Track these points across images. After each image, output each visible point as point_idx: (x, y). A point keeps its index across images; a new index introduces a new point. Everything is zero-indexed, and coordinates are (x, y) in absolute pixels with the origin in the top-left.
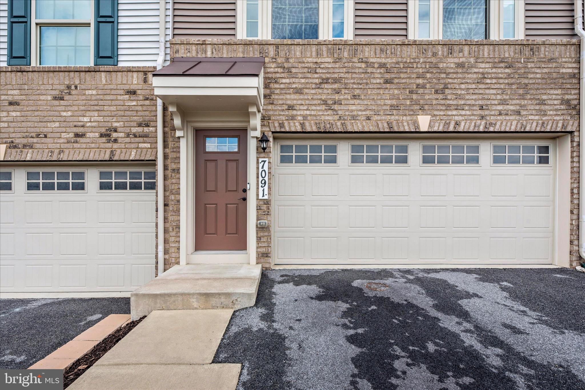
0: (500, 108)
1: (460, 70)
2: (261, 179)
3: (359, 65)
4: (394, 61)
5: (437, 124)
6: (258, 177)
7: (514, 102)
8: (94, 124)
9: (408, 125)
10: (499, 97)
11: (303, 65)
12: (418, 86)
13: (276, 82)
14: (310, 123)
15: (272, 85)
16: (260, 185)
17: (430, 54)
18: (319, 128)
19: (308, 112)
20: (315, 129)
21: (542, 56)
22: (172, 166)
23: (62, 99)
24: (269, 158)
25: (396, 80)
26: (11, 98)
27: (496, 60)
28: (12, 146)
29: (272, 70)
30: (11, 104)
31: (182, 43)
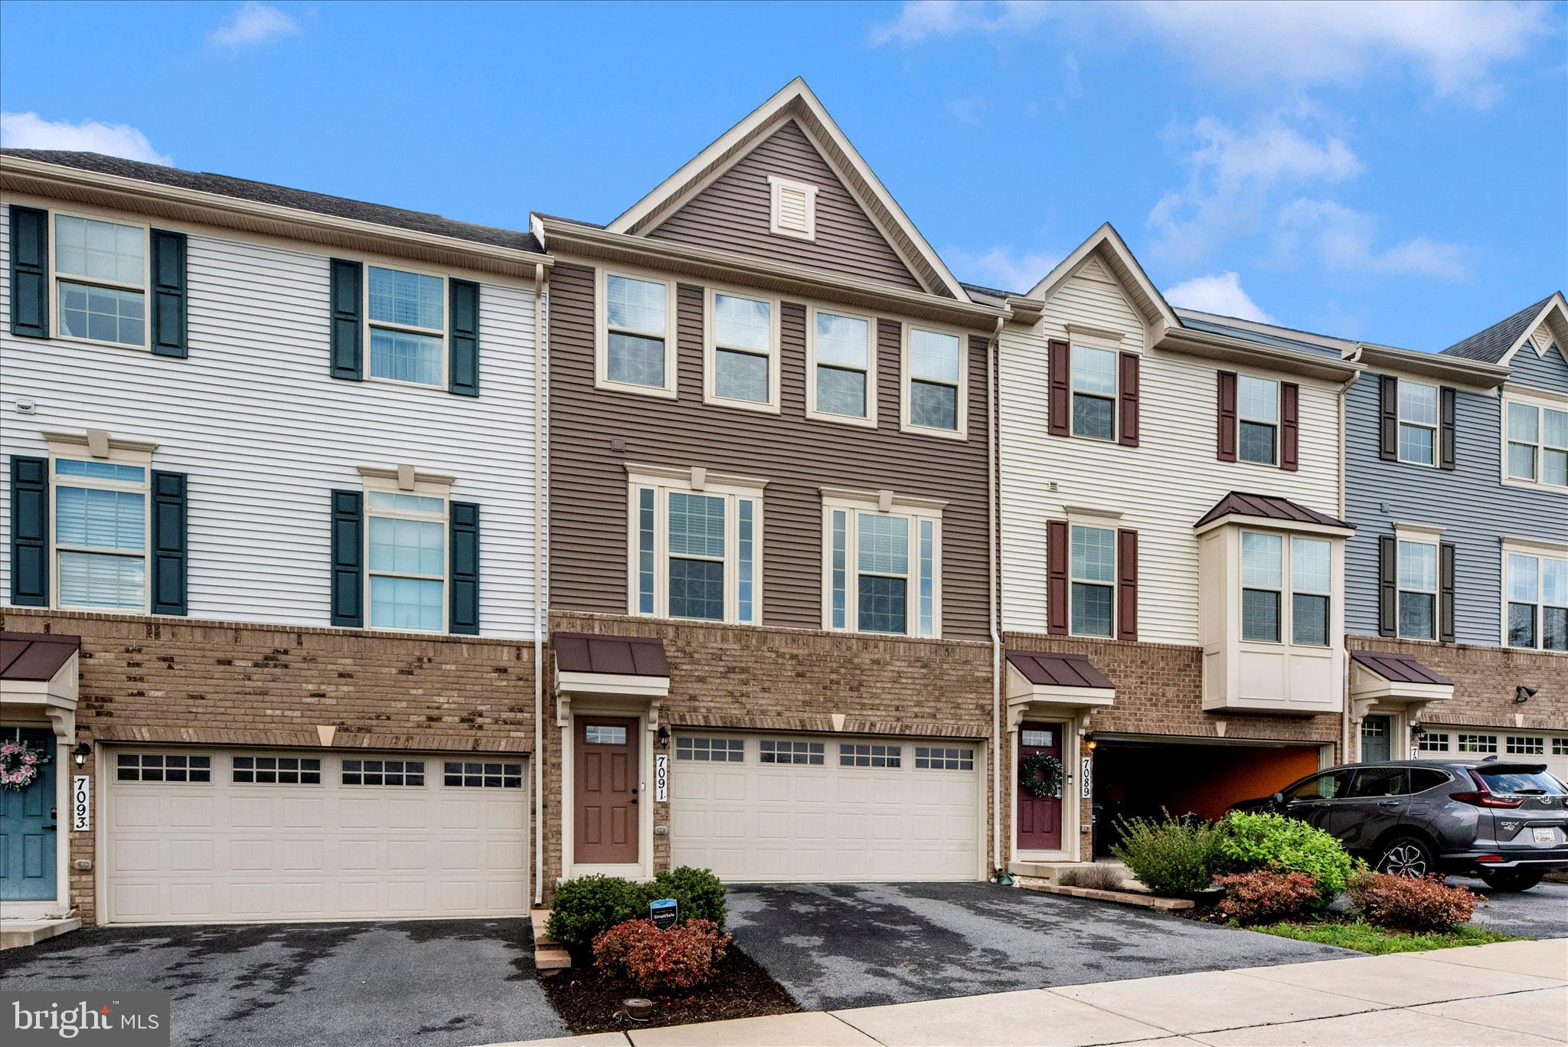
0: (916, 710)
1: (875, 667)
2: (658, 778)
3: (768, 654)
4: (806, 652)
5: (852, 725)
6: (655, 776)
7: (930, 704)
8: (453, 706)
9: (822, 723)
10: (915, 698)
11: (707, 651)
12: (832, 681)
13: (676, 668)
14: (715, 717)
16: (658, 785)
17: (844, 647)
18: (725, 723)
19: (712, 704)
20: (720, 724)
21: (957, 657)
22: (554, 760)
23: (411, 673)
24: (668, 755)
25: (808, 675)
26: (341, 669)
27: (912, 659)
28: (343, 728)
29: (671, 654)
30: (341, 675)
31: (564, 616)
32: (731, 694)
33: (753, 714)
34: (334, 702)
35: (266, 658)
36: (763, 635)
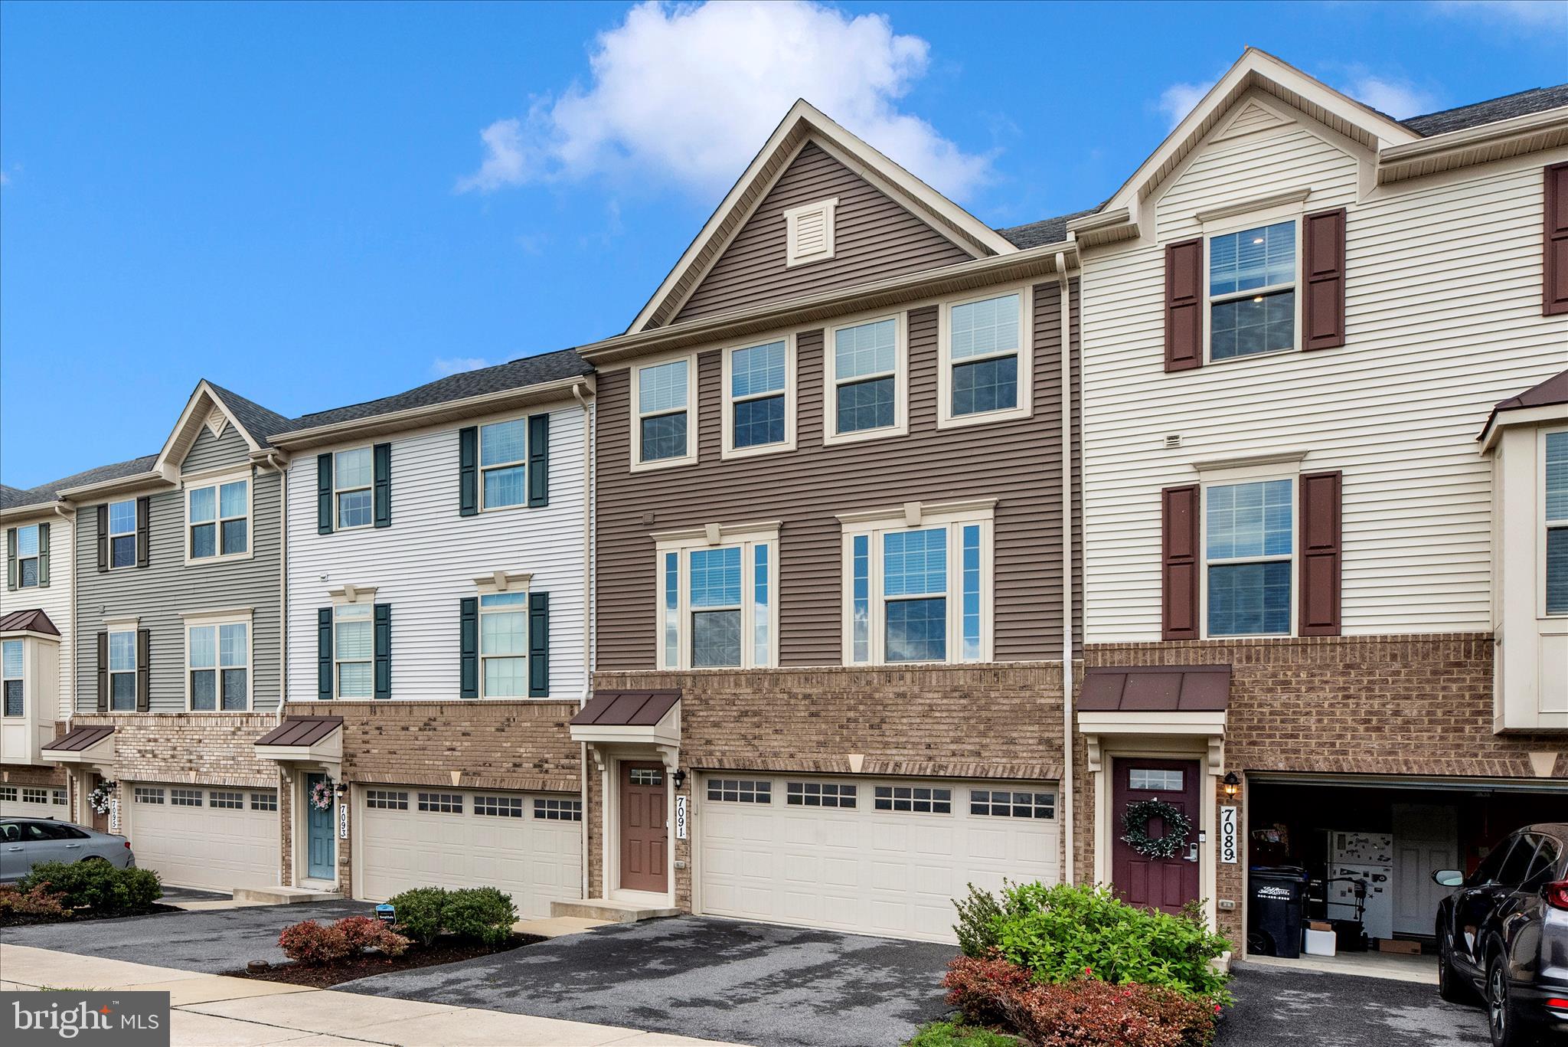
0: (953, 747)
1: (900, 701)
2: (678, 817)
3: (780, 696)
4: (820, 691)
5: (872, 765)
6: (676, 816)
7: (972, 740)
8: (529, 755)
9: (838, 764)
10: (951, 734)
11: (721, 697)
12: (849, 720)
14: (728, 760)
15: (689, 718)
16: (678, 824)
17: (863, 682)
18: (738, 765)
19: (727, 748)
20: (733, 766)
21: (1011, 682)
22: (595, 799)
23: (503, 731)
24: (687, 795)
25: (823, 714)
26: (463, 729)
27: (948, 689)
28: (465, 773)
29: (689, 702)
30: (464, 734)
31: (603, 676)
32: (744, 737)
33: (765, 757)
34: (459, 754)
35: (425, 725)
36: (775, 677)
